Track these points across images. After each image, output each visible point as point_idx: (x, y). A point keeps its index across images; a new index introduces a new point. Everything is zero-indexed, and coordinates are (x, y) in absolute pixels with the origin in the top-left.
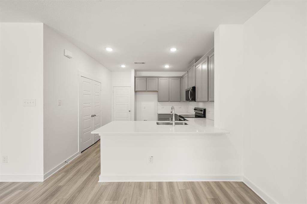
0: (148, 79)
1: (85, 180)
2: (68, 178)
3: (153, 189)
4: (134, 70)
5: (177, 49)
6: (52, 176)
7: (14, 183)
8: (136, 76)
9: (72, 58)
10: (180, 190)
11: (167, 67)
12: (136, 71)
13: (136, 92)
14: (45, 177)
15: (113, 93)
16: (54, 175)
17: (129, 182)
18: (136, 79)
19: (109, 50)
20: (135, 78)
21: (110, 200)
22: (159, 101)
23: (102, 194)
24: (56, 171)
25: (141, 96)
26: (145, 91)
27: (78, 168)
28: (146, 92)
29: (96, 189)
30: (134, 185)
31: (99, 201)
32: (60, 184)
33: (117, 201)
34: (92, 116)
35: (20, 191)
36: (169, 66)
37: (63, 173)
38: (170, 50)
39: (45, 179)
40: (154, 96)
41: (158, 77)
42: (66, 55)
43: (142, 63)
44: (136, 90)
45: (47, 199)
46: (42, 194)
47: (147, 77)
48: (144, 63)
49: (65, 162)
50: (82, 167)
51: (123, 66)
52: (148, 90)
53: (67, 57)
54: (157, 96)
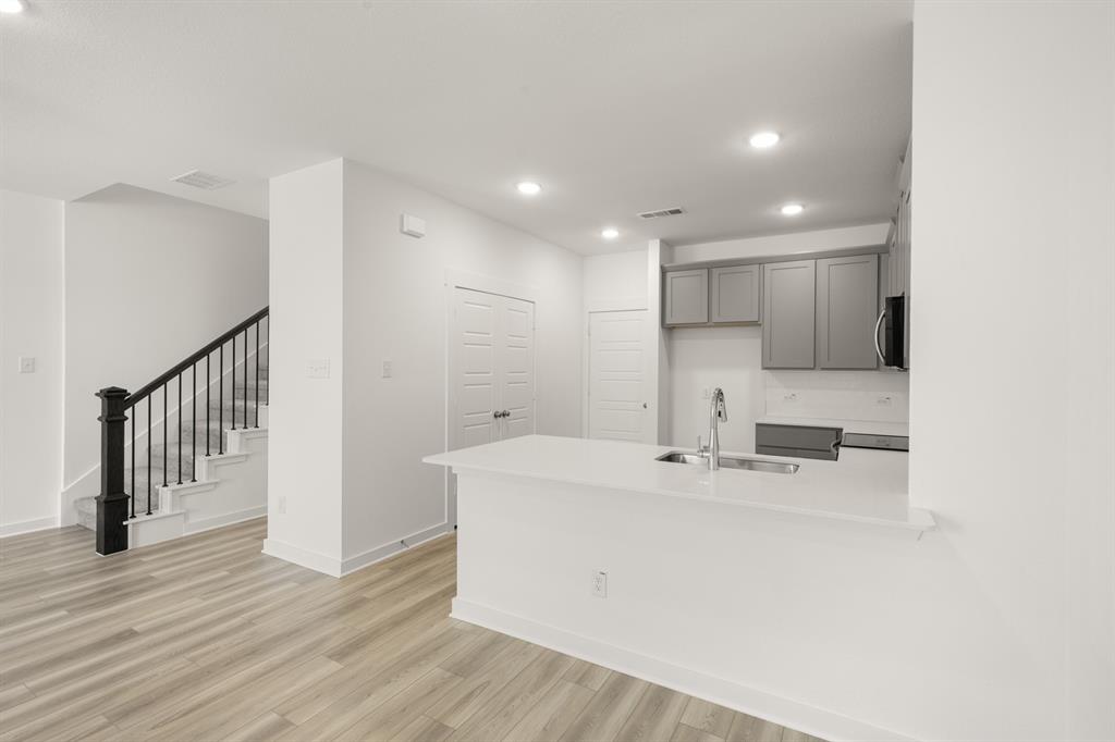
0: (715, 272)
1: (422, 601)
2: (389, 584)
3: (586, 686)
4: (658, 241)
5: (781, 136)
6: (360, 571)
7: (293, 564)
8: (666, 265)
9: (423, 235)
10: (678, 725)
11: (792, 210)
12: (668, 246)
13: (669, 329)
14: (344, 567)
15: (589, 335)
16: (366, 569)
17: (529, 643)
18: (669, 275)
19: (529, 189)
20: (664, 272)
21: (448, 670)
22: (765, 368)
23: (440, 647)
24: (374, 562)
25: (687, 344)
26: (703, 325)
27: (426, 567)
28: (710, 327)
29: (437, 629)
30: (536, 655)
31: (422, 663)
32: (367, 595)
33: (462, 679)
34: (496, 416)
35: (295, 584)
36: (804, 206)
37: (387, 571)
38: (746, 141)
39: (345, 574)
40: (748, 346)
41: (761, 262)
42: (405, 230)
43: (673, 212)
44: (668, 321)
45: (326, 617)
46: (324, 605)
47: (709, 267)
48: (678, 212)
49: (402, 542)
50: (434, 567)
51: (610, 234)
52: (715, 319)
53: (411, 234)
54: (759, 341)
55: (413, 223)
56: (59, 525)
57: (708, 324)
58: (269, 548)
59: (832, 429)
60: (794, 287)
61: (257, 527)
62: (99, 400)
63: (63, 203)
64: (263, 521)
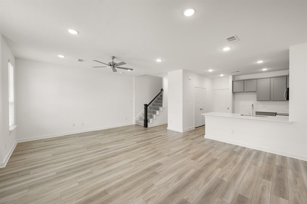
0: (245, 81)
4: (232, 76)
6: (186, 132)
8: (234, 80)
11: (265, 70)
12: (234, 77)
13: (234, 93)
15: (215, 94)
18: (234, 82)
20: (233, 82)
22: (258, 101)
25: (238, 96)
26: (242, 92)
29: (202, 139)
34: (200, 109)
39: (183, 132)
40: (254, 96)
41: (256, 79)
43: (237, 72)
44: (234, 91)
47: (244, 81)
48: (239, 71)
49: (189, 129)
51: (222, 75)
52: (245, 91)
53: (190, 79)
54: (256, 95)
55: (190, 78)
56: (134, 124)
57: (244, 92)
58: (168, 128)
59: (275, 113)
60: (264, 84)
61: (166, 125)
62: (144, 106)
63: (134, 77)
64: (167, 124)
